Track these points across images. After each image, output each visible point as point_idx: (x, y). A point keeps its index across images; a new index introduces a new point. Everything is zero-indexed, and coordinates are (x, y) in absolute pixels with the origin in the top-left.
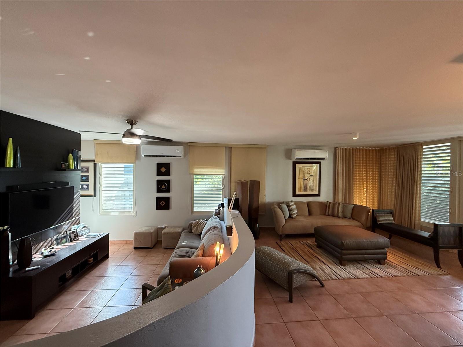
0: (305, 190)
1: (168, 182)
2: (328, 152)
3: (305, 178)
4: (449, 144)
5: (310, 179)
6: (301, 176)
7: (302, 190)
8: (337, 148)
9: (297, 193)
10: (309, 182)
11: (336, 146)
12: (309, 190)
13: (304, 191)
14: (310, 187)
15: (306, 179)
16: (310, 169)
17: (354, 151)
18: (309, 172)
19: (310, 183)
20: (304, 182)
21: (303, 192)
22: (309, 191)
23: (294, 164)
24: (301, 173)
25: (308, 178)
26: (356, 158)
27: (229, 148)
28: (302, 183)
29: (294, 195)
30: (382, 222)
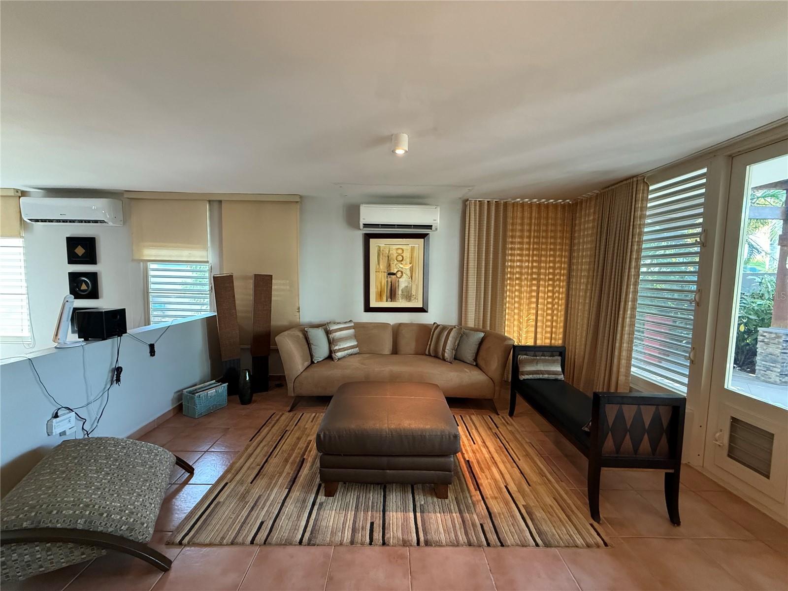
0: (392, 295)
1: (93, 277)
2: (439, 209)
3: (392, 272)
4: (705, 170)
5: (402, 272)
6: (381, 267)
7: (385, 298)
8: (468, 200)
9: (373, 304)
10: (400, 280)
11: (465, 198)
12: (400, 298)
13: (389, 299)
14: (402, 290)
15: (394, 274)
16: (403, 251)
17: (510, 209)
18: (400, 258)
19: (403, 283)
20: (389, 279)
21: (387, 301)
22: (401, 301)
23: (368, 237)
24: (381, 259)
25: (397, 272)
26: (513, 224)
27: (217, 203)
28: (384, 281)
29: (368, 309)
30: (530, 377)
